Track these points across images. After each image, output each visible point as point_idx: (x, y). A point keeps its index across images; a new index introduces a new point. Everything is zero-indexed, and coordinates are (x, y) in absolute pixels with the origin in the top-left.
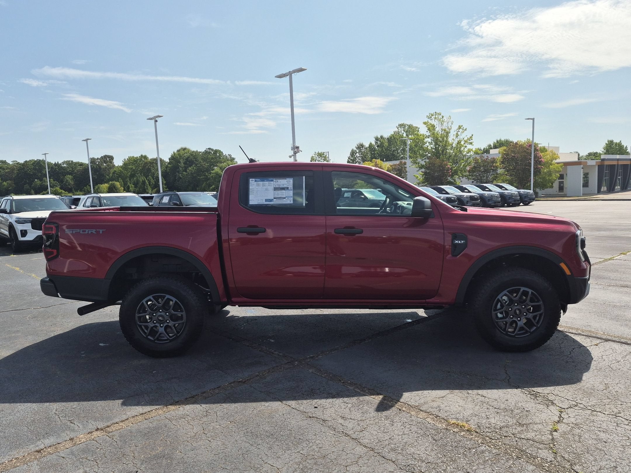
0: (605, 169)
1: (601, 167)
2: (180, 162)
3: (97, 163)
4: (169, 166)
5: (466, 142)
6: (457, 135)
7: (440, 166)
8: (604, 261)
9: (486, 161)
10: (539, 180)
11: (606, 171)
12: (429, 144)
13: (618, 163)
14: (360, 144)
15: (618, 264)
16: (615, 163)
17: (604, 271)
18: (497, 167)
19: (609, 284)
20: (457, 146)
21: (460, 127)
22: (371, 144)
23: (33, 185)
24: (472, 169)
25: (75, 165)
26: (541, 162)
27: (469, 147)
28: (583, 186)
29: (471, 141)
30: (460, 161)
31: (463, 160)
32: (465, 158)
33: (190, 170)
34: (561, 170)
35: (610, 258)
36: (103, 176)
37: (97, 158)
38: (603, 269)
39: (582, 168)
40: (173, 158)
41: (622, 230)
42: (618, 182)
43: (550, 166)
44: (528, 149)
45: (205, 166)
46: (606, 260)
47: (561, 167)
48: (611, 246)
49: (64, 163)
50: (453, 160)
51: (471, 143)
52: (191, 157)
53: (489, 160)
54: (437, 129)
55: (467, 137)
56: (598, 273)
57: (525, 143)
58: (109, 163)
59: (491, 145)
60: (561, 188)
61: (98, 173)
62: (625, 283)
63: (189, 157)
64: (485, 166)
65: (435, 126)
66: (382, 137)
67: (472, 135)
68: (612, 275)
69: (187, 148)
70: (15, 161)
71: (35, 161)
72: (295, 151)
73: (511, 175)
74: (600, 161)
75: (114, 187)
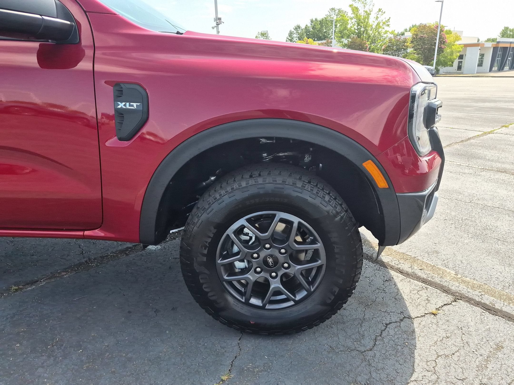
0: (498, 51)
1: (495, 49)
5: (384, 23)
6: (377, 18)
7: (360, 45)
8: (482, 135)
9: (398, 41)
10: (442, 59)
11: (499, 53)
12: (352, 25)
13: (510, 45)
14: (297, 26)
15: (497, 138)
16: (508, 45)
17: (480, 148)
18: (407, 47)
19: (483, 167)
20: (376, 27)
21: (380, 10)
22: (307, 25)
24: (386, 48)
26: (444, 42)
27: (386, 28)
28: (478, 66)
29: (388, 23)
30: (377, 41)
31: (380, 39)
32: (382, 38)
34: (461, 50)
35: (490, 131)
38: (480, 144)
39: (480, 49)
41: (506, 102)
42: (508, 62)
43: (453, 46)
44: (434, 30)
46: (485, 134)
47: (462, 48)
48: (493, 117)
50: (372, 40)
51: (388, 25)
53: (401, 40)
54: (360, 12)
55: (385, 19)
56: (473, 150)
57: (433, 25)
59: (407, 30)
60: (459, 68)
62: (502, 166)
64: (398, 45)
65: (358, 9)
66: (316, 20)
67: (390, 18)
68: (489, 154)
72: (217, 22)
73: (418, 54)
74: (496, 43)
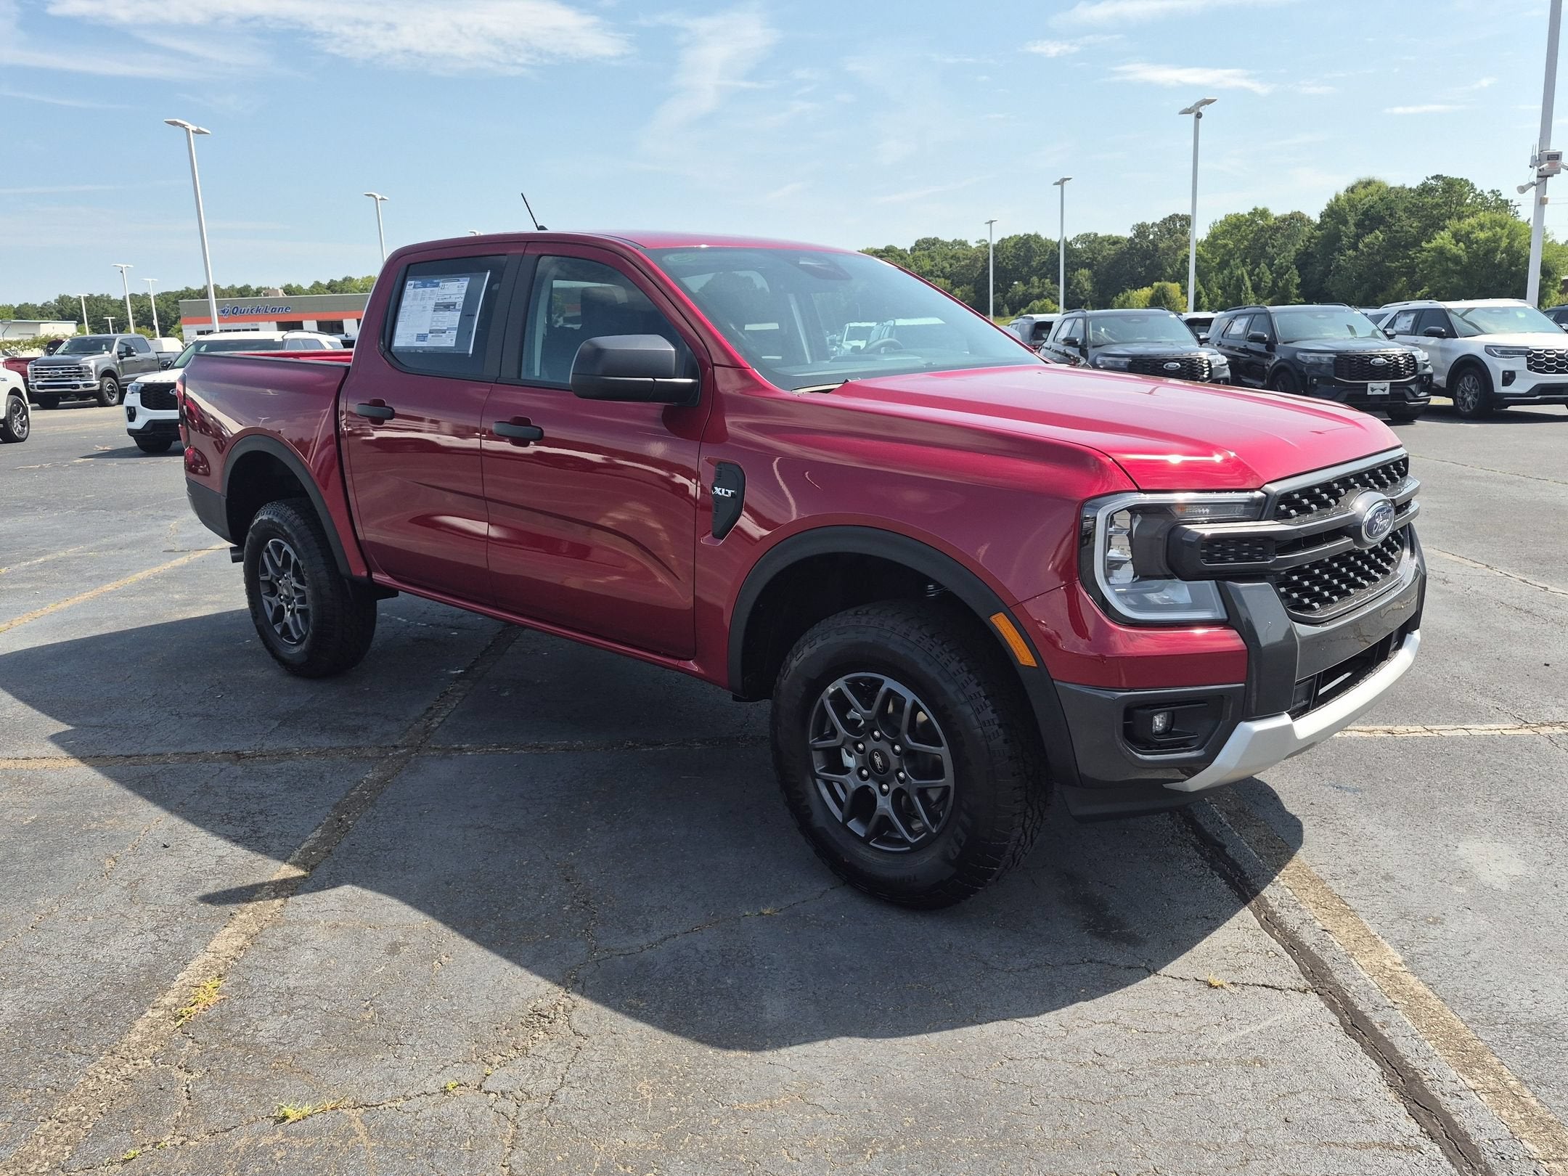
2: (1345, 223)
3: (1151, 237)
4: (1318, 233)
23: (1009, 294)
25: (1100, 243)
33: (1367, 246)
36: (1161, 269)
37: (1153, 224)
40: (1334, 214)
45: (1410, 229)
49: (1077, 239)
52: (1380, 206)
58: (1178, 234)
61: (1148, 262)
63: (1372, 207)
69: (1376, 179)
70: (983, 240)
71: (1021, 238)
72: (1543, 169)
75: (1164, 296)
